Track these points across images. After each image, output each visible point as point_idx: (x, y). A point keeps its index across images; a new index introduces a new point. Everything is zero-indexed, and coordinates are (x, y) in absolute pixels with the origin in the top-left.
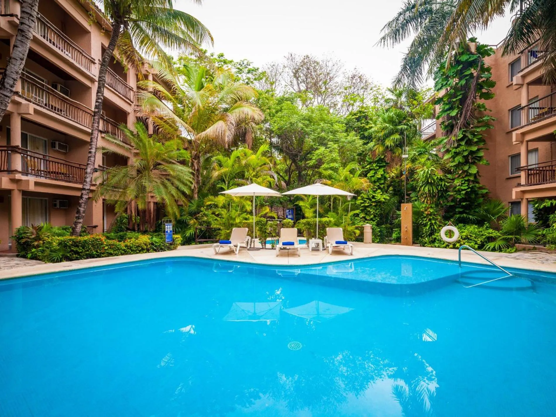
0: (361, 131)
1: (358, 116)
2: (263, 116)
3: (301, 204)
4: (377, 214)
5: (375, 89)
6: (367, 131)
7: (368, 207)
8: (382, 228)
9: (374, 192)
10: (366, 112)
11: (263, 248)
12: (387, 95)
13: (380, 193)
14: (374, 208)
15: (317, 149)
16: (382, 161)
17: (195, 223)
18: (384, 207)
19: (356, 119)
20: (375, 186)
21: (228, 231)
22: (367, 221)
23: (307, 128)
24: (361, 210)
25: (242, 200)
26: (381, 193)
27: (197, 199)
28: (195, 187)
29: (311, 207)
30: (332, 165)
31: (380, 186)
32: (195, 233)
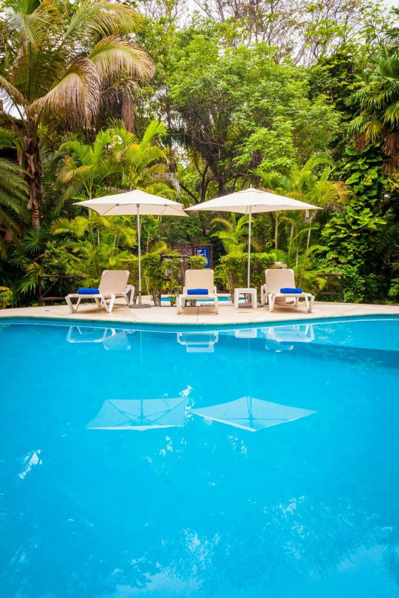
0: (339, 96)
1: (333, 66)
2: (154, 68)
3: (222, 235)
4: (360, 252)
5: (369, 10)
6: (350, 95)
7: (343, 240)
8: (370, 278)
9: (358, 212)
10: (350, 57)
11: (156, 305)
12: (392, 23)
13: (367, 214)
14: (355, 242)
15: (253, 131)
16: (377, 154)
17: (37, 270)
18: (373, 240)
19: (331, 70)
20: (359, 201)
21: (96, 281)
22: (340, 265)
23: (234, 91)
24: (330, 246)
25: (119, 227)
26: (371, 214)
27: (38, 228)
28: (33, 205)
29: (239, 242)
30: (279, 161)
31: (370, 201)
32: (38, 286)
